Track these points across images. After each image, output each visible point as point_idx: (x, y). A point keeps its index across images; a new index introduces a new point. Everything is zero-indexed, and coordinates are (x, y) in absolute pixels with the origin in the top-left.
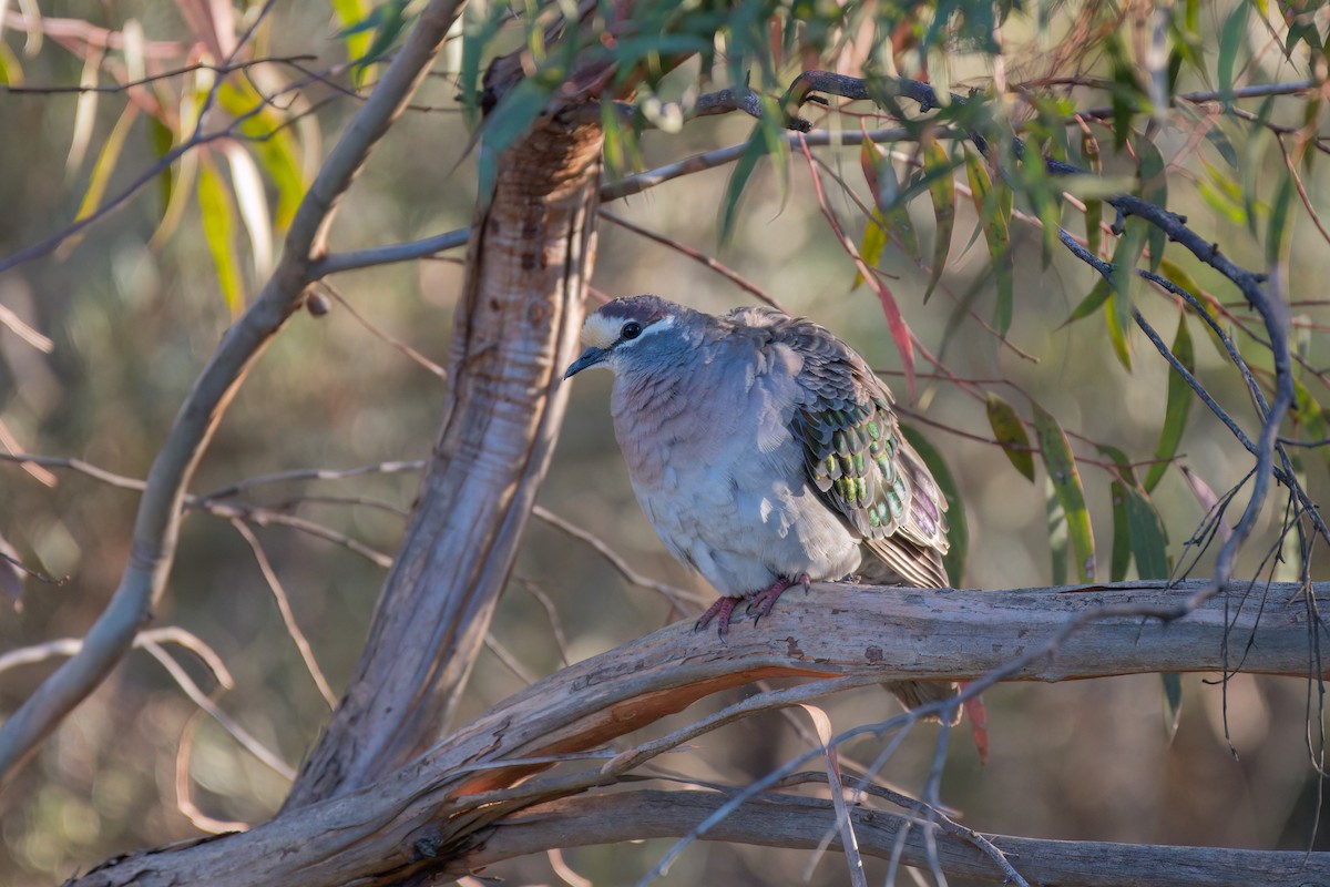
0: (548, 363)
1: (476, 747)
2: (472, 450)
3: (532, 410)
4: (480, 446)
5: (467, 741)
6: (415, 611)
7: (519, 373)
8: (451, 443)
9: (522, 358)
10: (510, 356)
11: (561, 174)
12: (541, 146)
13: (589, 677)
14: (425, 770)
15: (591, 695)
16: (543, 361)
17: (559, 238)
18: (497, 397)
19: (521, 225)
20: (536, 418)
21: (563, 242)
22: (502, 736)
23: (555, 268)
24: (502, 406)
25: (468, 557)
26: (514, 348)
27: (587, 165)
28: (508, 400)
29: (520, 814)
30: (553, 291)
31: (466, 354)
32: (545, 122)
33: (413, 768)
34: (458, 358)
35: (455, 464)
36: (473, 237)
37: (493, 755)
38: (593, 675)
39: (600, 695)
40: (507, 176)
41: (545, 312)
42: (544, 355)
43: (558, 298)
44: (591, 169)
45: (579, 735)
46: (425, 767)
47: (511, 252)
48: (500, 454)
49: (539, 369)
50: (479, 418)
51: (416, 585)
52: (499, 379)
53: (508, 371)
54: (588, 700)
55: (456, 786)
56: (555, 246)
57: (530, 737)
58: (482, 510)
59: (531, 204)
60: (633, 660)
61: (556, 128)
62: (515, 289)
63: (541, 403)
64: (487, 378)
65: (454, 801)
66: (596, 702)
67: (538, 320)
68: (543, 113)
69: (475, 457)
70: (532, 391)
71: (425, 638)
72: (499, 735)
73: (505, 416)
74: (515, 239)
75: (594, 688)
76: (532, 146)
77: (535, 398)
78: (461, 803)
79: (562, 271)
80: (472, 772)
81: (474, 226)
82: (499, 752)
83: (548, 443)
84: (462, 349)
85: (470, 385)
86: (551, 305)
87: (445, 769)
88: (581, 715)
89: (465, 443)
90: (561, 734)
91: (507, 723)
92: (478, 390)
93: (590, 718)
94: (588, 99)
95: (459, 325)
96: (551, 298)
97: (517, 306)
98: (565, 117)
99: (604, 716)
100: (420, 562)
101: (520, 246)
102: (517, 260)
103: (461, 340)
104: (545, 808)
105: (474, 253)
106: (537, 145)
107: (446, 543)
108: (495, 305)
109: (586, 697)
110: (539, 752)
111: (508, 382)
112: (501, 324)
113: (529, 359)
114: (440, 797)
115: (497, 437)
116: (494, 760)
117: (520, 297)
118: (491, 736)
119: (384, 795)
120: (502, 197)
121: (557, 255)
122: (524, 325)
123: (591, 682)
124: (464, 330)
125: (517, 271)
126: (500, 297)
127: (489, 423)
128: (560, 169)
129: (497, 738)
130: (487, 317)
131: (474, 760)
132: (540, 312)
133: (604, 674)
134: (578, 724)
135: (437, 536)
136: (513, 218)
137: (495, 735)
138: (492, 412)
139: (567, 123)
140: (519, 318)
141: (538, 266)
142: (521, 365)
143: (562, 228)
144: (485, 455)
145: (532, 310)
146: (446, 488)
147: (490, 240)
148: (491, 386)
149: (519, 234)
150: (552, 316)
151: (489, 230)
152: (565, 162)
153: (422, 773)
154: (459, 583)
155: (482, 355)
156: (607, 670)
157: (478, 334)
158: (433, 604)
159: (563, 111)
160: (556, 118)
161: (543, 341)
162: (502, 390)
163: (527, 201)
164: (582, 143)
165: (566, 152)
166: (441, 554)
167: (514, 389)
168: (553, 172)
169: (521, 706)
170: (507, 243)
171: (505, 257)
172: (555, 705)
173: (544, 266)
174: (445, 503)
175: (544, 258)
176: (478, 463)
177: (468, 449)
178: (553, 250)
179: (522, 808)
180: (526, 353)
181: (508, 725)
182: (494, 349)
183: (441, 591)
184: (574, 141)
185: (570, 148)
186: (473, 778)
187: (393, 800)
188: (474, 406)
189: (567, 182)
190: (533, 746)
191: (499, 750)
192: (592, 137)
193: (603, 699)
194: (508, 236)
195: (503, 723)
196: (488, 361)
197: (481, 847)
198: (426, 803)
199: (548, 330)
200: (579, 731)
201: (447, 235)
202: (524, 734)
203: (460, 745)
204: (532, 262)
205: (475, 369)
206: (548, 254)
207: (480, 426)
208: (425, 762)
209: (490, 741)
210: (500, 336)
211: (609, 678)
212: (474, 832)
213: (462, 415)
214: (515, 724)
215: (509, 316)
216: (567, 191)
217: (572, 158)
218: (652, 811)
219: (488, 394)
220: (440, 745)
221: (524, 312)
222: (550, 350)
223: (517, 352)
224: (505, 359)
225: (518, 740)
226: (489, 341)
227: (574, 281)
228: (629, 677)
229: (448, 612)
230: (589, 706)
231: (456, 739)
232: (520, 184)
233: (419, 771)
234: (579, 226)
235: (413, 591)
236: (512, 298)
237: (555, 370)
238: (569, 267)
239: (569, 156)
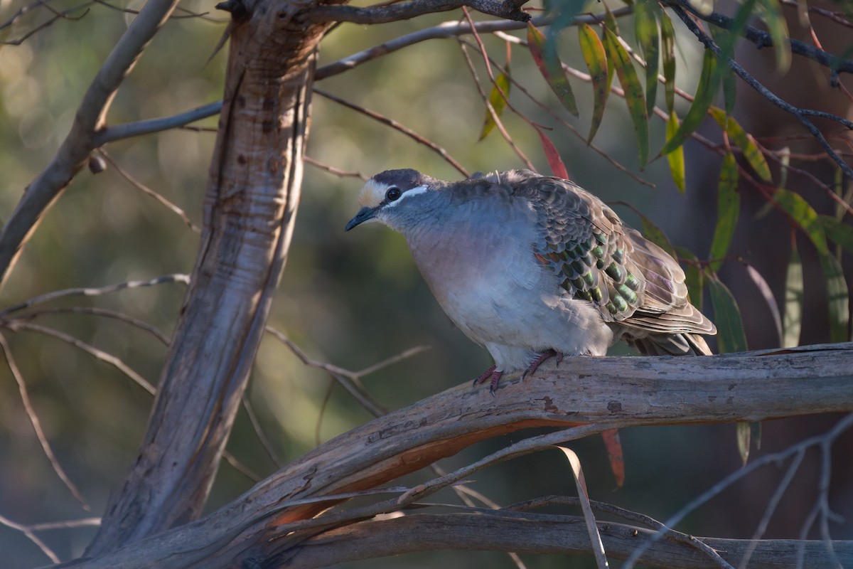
0: (282, 201)
1: (290, 488)
2: (229, 268)
3: (272, 237)
4: (234, 265)
5: (283, 483)
6: (191, 390)
7: (261, 210)
8: (210, 264)
9: (263, 199)
10: (254, 197)
11: (293, 61)
12: (280, 40)
13: (381, 433)
14: (248, 507)
15: (384, 446)
16: (279, 201)
17: (289, 109)
18: (246, 229)
19: (262, 100)
20: (275, 244)
21: (292, 112)
22: (310, 480)
23: (287, 129)
24: (249, 235)
25: (229, 347)
26: (257, 191)
27: (309, 54)
28: (254, 230)
29: (320, 537)
30: (285, 147)
31: (218, 197)
32: (284, 22)
33: (238, 506)
34: (213, 200)
35: (215, 279)
36: (226, 109)
37: (304, 494)
38: (384, 431)
39: (392, 446)
40: (253, 62)
41: (280, 164)
42: (280, 196)
43: (289, 153)
44: (311, 57)
45: (372, 476)
46: (248, 504)
47: (254, 120)
48: (248, 270)
49: (277, 206)
50: (232, 243)
51: (191, 370)
52: (247, 215)
53: (253, 209)
54: (383, 450)
55: (274, 518)
56: (286, 115)
57: (334, 479)
58: (237, 313)
59: (270, 84)
60: (417, 419)
61: (293, 26)
62: (257, 148)
63: (277, 232)
64: (238, 215)
65: (274, 528)
66: (389, 451)
67: (275, 171)
68: (282, 15)
69: (231, 274)
70: (271, 223)
71: (200, 410)
72: (308, 478)
73: (252, 242)
74: (257, 110)
75: (386, 441)
76: (273, 41)
77: (274, 228)
78: (279, 530)
79: (291, 133)
80: (285, 508)
81: (225, 102)
82: (309, 491)
83: (281, 262)
84: (215, 194)
85: (223, 221)
86: (284, 158)
87: (266, 505)
88: (376, 461)
89: (222, 263)
90: (360, 476)
91: (314, 469)
92: (230, 224)
93: (383, 463)
94: (318, 5)
95: (212, 176)
96: (284, 153)
97: (259, 160)
98: (301, 18)
99: (395, 461)
100: (193, 353)
101: (261, 116)
102: (259, 126)
103: (214, 187)
104: (340, 531)
105: (225, 122)
106: (277, 40)
107: (213, 337)
108: (242, 160)
109: (380, 447)
110: (341, 490)
111: (253, 217)
112: (247, 174)
113: (268, 199)
114: (262, 525)
115: (245, 258)
116: (305, 498)
117: (260, 153)
118: (302, 480)
119: (216, 527)
120: (248, 79)
121: (288, 120)
122: (264, 174)
123: (383, 436)
124: (216, 179)
125: (259, 135)
126: (245, 154)
127: (240, 249)
128: (292, 57)
129: (307, 480)
130: (235, 169)
131: (288, 497)
132: (277, 165)
133: (394, 430)
134: (373, 467)
135: (205, 333)
136: (256, 95)
137: (305, 478)
138: (242, 240)
139: (302, 23)
140: (261, 169)
141: (276, 130)
142: (264, 204)
143: (291, 101)
144: (239, 272)
145: (269, 164)
146: (209, 298)
147: (238, 112)
148: (241, 221)
149: (260, 107)
150: (285, 167)
151: (237, 104)
152: (296, 52)
153: (246, 509)
154: (222, 368)
155: (233, 197)
156: (396, 427)
157: (227, 183)
158: (204, 384)
159: (298, 14)
160: (294, 20)
161: (279, 186)
162: (249, 223)
163: (267, 83)
164: (309, 38)
165: (298, 44)
166: (209, 345)
167: (258, 222)
168: (287, 60)
169: (326, 456)
170: (251, 113)
171: (250, 124)
172: (354, 454)
173: (279, 130)
174: (210, 309)
175: (279, 123)
176: (232, 277)
177: (225, 268)
178: (285, 118)
179: (322, 532)
180: (266, 195)
181: (316, 470)
182: (242, 193)
183: (210, 374)
184: (304, 36)
185: (301, 41)
186: (288, 511)
187: (224, 530)
188: (228, 236)
189: (295, 67)
190: (336, 485)
191: (309, 489)
192: (316, 33)
193: (395, 448)
194: (252, 108)
195: (311, 469)
196: (238, 202)
197: (289, 562)
198: (251, 531)
199: (283, 177)
200: (372, 473)
201: (197, 110)
202: (330, 477)
203: (276, 487)
204: (270, 126)
205: (227, 208)
206: (282, 121)
207: (233, 251)
208: (248, 501)
209: (302, 483)
210: (246, 183)
211: (398, 433)
212: (283, 552)
213: (218, 241)
214: (321, 469)
215: (253, 168)
216: (295, 73)
217: (301, 49)
218: (428, 530)
219: (239, 227)
220: (258, 488)
221: (264, 165)
222: (284, 192)
223: (260, 194)
224: (251, 200)
225: (325, 481)
226: (237, 187)
227: (299, 140)
228: (414, 431)
229: (215, 390)
230: (383, 454)
231: (272, 483)
232: (263, 70)
233: (243, 507)
234: (302, 99)
235: (188, 376)
236: (254, 154)
237: (287, 206)
238: (296, 129)
239: (299, 48)
